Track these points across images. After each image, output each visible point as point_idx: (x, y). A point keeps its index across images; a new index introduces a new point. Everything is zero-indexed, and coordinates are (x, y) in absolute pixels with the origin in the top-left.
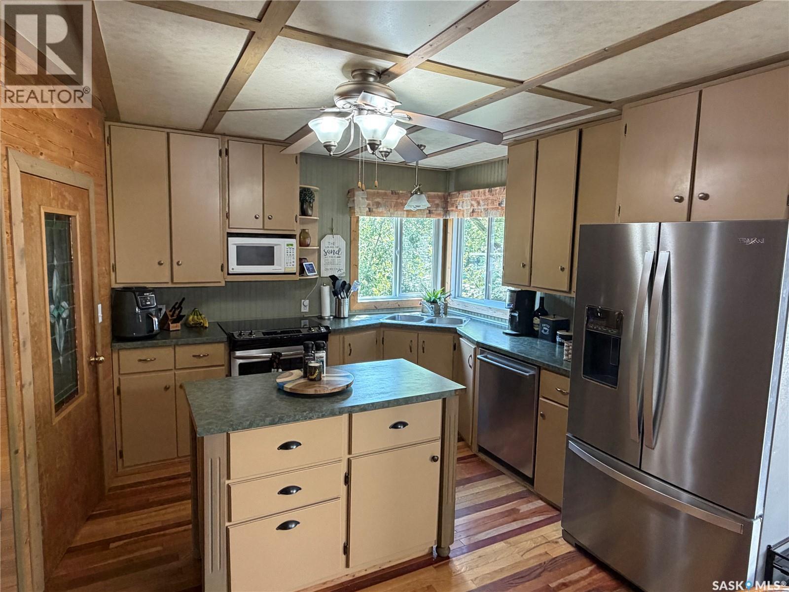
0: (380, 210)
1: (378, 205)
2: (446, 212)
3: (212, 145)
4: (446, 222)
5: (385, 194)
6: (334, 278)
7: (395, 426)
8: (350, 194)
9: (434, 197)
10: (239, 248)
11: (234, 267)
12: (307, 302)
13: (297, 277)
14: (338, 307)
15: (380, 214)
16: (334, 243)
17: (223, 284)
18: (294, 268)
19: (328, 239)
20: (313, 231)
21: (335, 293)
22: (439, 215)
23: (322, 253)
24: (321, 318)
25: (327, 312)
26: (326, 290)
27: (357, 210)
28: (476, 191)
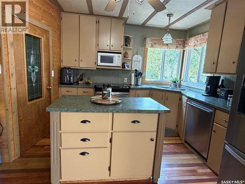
0: (156, 46)
1: (155, 44)
2: (184, 47)
3: (93, 19)
4: (184, 51)
5: (158, 39)
6: (136, 70)
7: (134, 122)
8: (145, 39)
9: (179, 41)
10: (102, 57)
11: (99, 63)
12: (126, 79)
13: (121, 68)
14: (137, 81)
15: (156, 47)
16: (138, 58)
17: (95, 69)
18: (120, 65)
19: (136, 56)
20: (130, 53)
21: (136, 76)
22: (181, 48)
23: (133, 61)
24: (131, 85)
25: (133, 83)
26: (133, 75)
27: (147, 45)
28: (197, 36)
